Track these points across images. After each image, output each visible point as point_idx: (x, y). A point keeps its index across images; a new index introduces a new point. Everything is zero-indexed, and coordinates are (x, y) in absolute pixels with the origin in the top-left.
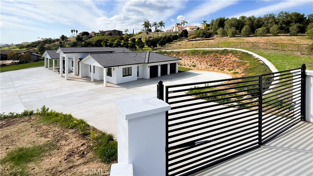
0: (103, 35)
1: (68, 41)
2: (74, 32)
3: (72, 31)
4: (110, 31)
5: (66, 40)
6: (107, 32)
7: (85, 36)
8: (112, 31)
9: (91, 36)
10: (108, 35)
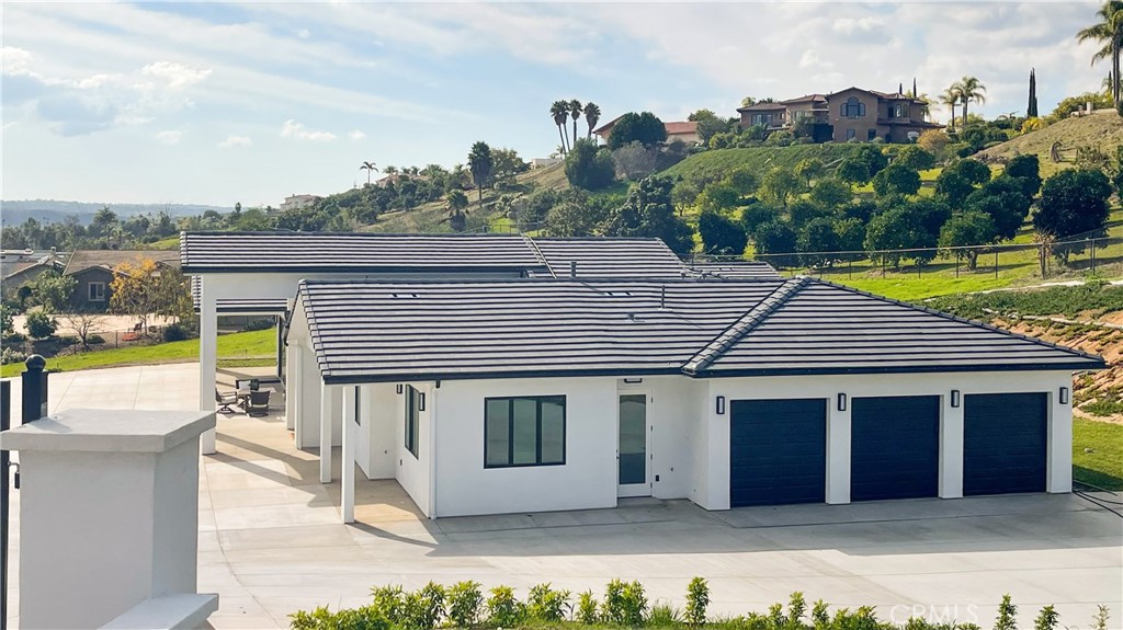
0: (760, 136)
1: (516, 188)
2: (576, 116)
3: (560, 112)
4: (817, 104)
5: (507, 181)
6: (794, 115)
7: (633, 150)
8: (828, 98)
9: (678, 146)
10: (797, 134)
